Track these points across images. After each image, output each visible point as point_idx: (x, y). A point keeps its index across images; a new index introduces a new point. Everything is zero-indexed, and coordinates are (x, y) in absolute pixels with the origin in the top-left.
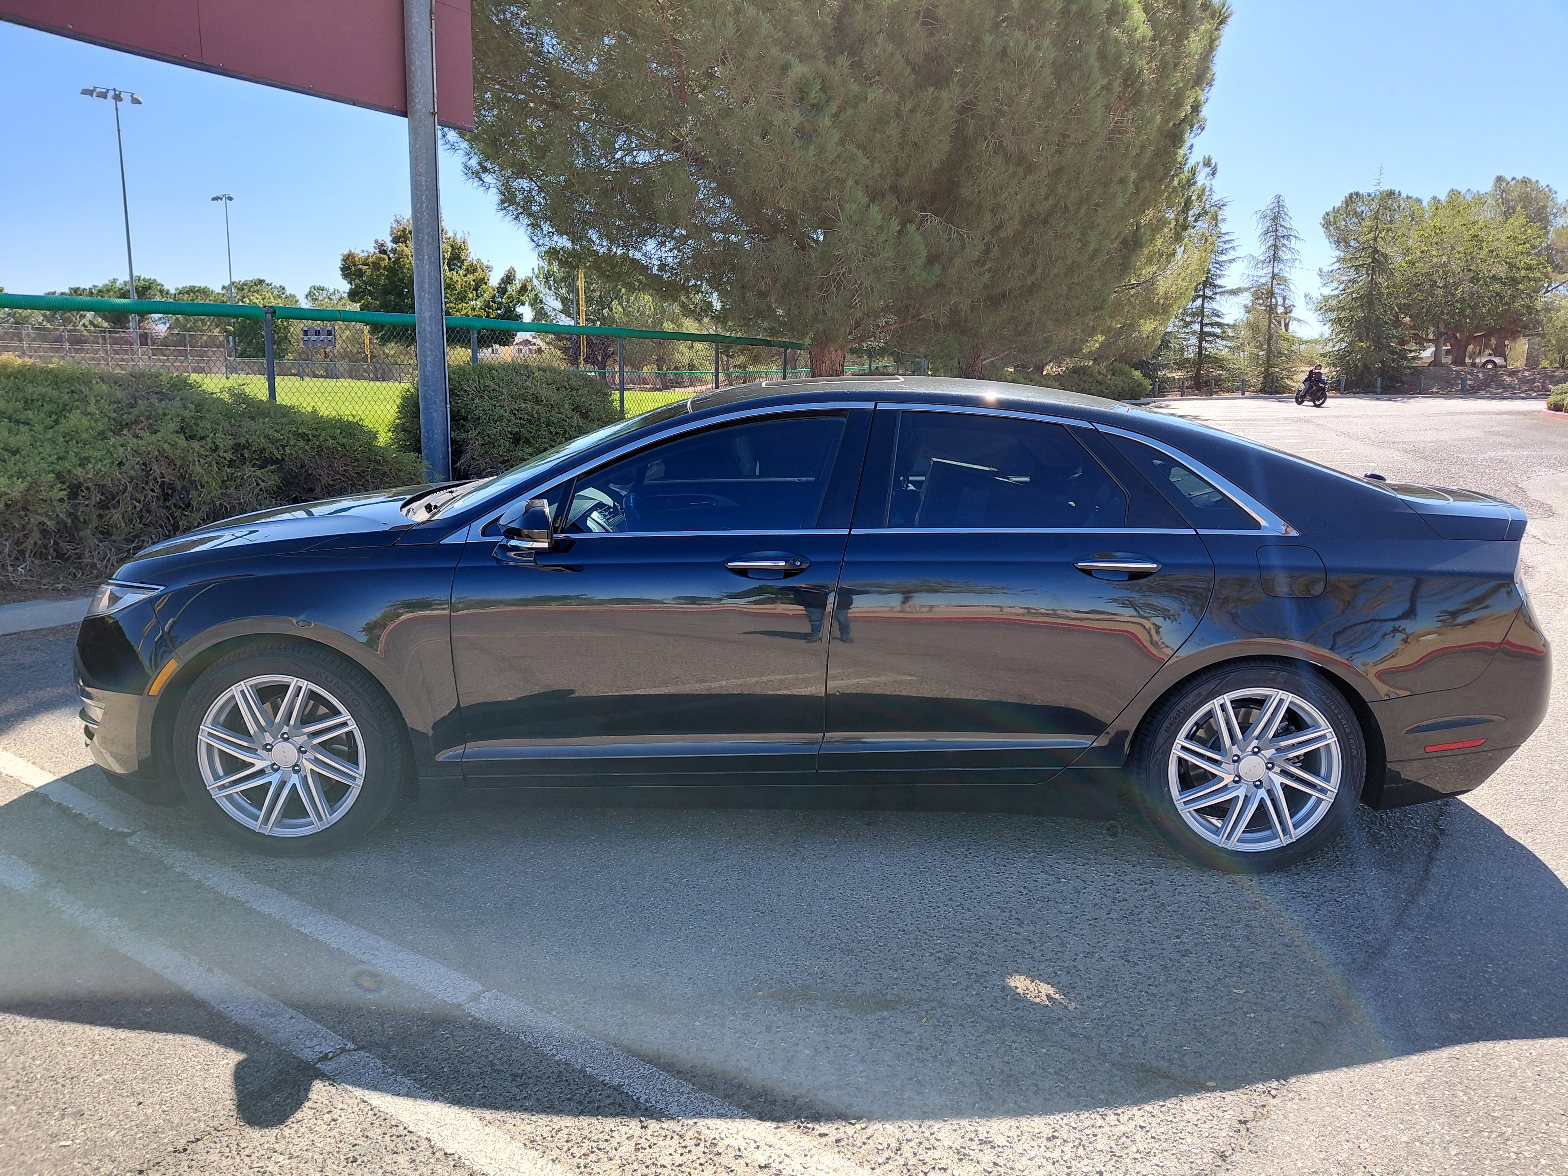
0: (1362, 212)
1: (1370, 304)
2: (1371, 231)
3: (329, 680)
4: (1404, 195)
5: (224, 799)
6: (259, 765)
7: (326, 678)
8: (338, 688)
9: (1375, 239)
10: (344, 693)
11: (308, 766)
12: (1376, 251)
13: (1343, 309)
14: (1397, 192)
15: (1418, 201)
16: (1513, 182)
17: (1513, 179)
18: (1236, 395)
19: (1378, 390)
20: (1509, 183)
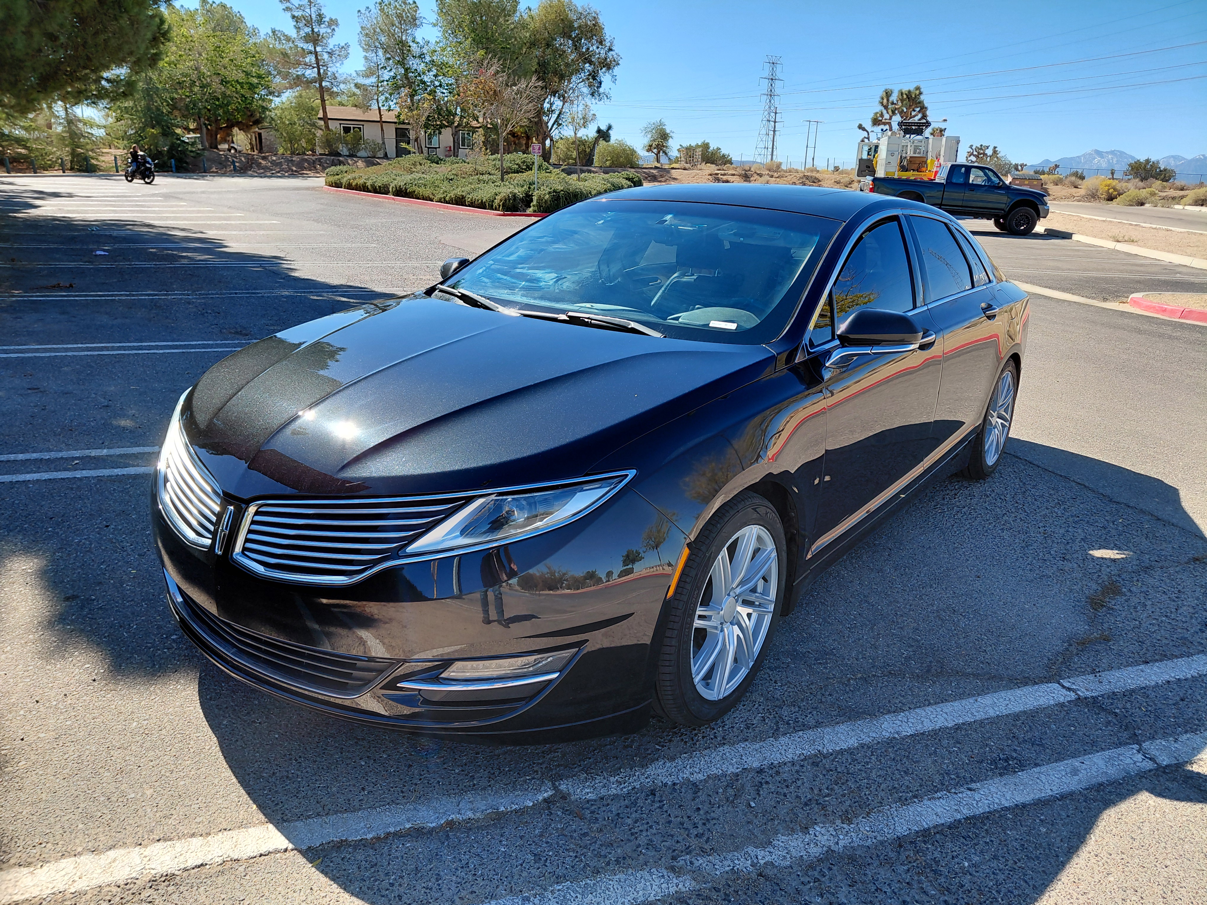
16: (214, 5)
17: (214, 2)
18: (55, 173)
19: (174, 169)
20: (211, 5)
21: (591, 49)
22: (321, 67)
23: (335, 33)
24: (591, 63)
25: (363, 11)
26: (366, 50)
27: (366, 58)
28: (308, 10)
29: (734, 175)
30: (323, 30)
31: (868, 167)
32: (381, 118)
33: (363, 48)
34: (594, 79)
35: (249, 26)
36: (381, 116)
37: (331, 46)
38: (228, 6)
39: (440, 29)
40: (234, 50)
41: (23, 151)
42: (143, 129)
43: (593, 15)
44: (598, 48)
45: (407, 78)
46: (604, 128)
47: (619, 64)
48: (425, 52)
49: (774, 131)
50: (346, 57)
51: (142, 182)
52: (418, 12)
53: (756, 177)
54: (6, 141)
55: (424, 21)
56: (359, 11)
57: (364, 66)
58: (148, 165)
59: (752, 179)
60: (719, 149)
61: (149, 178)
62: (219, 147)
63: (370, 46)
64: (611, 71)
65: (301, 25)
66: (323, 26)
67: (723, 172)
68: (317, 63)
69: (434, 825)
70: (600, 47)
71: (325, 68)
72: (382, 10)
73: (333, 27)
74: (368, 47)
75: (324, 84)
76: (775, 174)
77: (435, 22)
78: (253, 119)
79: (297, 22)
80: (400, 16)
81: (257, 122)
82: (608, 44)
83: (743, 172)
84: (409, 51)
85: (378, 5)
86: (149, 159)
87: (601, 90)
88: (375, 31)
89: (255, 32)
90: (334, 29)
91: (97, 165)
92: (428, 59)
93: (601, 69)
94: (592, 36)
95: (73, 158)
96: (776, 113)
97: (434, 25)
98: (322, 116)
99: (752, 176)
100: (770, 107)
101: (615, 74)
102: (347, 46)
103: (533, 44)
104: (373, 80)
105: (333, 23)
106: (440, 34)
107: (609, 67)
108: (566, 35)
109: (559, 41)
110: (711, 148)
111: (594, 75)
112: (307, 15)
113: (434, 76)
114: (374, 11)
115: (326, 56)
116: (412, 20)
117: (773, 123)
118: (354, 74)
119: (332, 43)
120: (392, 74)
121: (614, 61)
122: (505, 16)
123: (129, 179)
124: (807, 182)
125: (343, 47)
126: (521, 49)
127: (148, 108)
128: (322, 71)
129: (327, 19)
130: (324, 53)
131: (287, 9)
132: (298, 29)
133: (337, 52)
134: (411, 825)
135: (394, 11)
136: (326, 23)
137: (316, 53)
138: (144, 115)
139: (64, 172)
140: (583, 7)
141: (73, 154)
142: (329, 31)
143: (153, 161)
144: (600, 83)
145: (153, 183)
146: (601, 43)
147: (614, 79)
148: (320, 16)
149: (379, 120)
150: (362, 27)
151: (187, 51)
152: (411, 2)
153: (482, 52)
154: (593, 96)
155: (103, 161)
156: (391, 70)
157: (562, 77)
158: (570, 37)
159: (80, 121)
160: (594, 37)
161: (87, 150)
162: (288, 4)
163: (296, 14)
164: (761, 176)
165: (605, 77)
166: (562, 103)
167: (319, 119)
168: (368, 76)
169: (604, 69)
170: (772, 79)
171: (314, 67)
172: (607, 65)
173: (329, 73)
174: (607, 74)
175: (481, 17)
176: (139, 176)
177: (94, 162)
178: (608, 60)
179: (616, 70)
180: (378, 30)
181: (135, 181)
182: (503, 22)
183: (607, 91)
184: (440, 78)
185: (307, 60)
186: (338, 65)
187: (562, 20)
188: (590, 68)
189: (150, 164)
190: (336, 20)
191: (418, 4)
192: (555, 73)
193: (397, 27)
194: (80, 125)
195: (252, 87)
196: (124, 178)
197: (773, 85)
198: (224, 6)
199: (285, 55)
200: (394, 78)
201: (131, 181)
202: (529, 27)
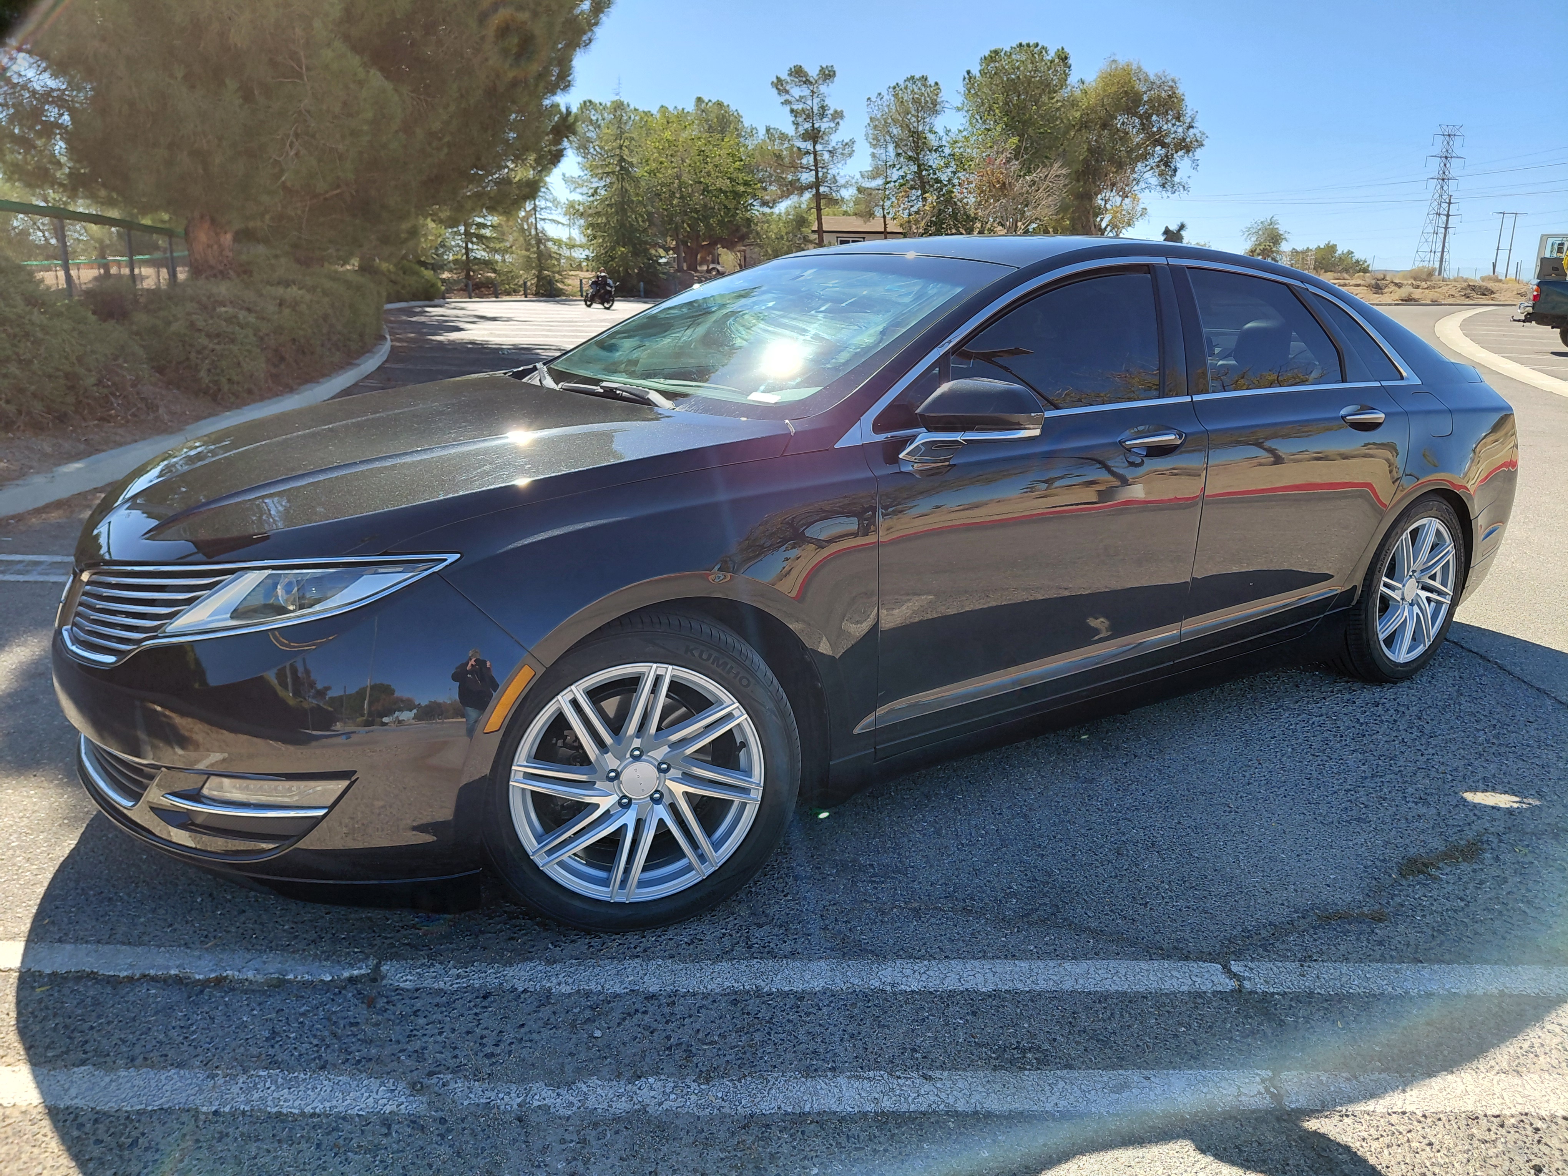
0: (597, 120)
1: (624, 211)
2: (616, 139)
3: (704, 656)
4: (632, 107)
5: (556, 866)
6: (606, 803)
7: (700, 656)
8: (718, 666)
9: (621, 147)
10: (728, 672)
11: (679, 789)
12: (622, 160)
13: (598, 214)
14: (625, 103)
15: (648, 114)
16: (710, 104)
17: (710, 101)
18: (518, 298)
19: (642, 294)
20: (707, 104)
21: (1165, 127)
22: (820, 169)
23: (840, 128)
24: (1164, 145)
25: (873, 99)
26: (874, 146)
27: (873, 155)
28: (809, 102)
29: (1359, 285)
30: (824, 125)
31: (1555, 269)
32: (885, 228)
33: (870, 143)
34: (1167, 165)
35: (746, 126)
36: (885, 225)
37: (833, 144)
38: (725, 104)
39: (966, 114)
40: (720, 154)
41: (493, 275)
42: (613, 248)
43: (1171, 83)
44: (1174, 125)
45: (921, 177)
46: (1173, 227)
47: (1203, 145)
48: (944, 143)
49: (1446, 228)
50: (850, 155)
51: (601, 306)
52: (940, 95)
53: (1392, 288)
54: (477, 264)
55: (947, 105)
56: (869, 99)
57: (871, 165)
58: (608, 288)
59: (1385, 290)
60: (1350, 253)
61: (608, 303)
62: (699, 268)
63: (878, 141)
64: (1191, 154)
65: (800, 120)
66: (825, 120)
67: (1342, 282)
68: (816, 165)
69: (201, 977)
70: (1177, 123)
71: (825, 170)
72: (896, 96)
73: (837, 121)
74: (876, 142)
75: (822, 189)
76: (1424, 285)
77: (960, 105)
78: (738, 235)
79: (796, 117)
80: (916, 101)
81: (742, 238)
82: (1188, 120)
83: (1373, 282)
84: (924, 143)
85: (891, 90)
86: (610, 281)
87: (1176, 179)
88: (885, 122)
89: (753, 132)
90: (838, 123)
91: (562, 289)
92: (947, 151)
93: (1177, 152)
94: (1167, 112)
95: (538, 281)
96: (1450, 203)
97: (958, 109)
98: (816, 229)
99: (1386, 286)
100: (1441, 196)
101: (1196, 158)
102: (853, 142)
103: (1084, 125)
104: (879, 182)
105: (838, 115)
106: (964, 121)
107: (1188, 149)
108: (1131, 111)
109: (1120, 120)
110: (1339, 252)
111: (1166, 161)
112: (809, 108)
113: (952, 172)
114: (886, 97)
115: (826, 156)
116: (931, 106)
117: (1445, 218)
118: (858, 176)
119: (835, 140)
120: (901, 173)
121: (1197, 141)
122: (1049, 93)
123: (589, 303)
124: (1473, 294)
125: (847, 144)
126: (1067, 132)
127: (622, 224)
128: (820, 174)
129: (831, 111)
130: (825, 153)
131: (787, 102)
132: (797, 124)
133: (840, 151)
134: (177, 972)
135: (911, 97)
136: (830, 116)
137: (815, 153)
138: (616, 232)
139: (526, 297)
140: (1156, 75)
141: (540, 277)
142: (833, 125)
143: (615, 283)
144: (1175, 170)
145: (612, 308)
146: (1178, 119)
147: (1195, 165)
148: (823, 108)
149: (883, 230)
150: (871, 118)
151: (669, 157)
152: (933, 84)
153: (1015, 140)
154: (1164, 187)
155: (569, 285)
156: (901, 168)
157: (1120, 166)
158: (1135, 114)
159: (549, 240)
160: (1170, 112)
161: (554, 272)
162: (787, 97)
163: (795, 107)
164: (1400, 287)
165: (1182, 163)
166: (1120, 199)
167: (813, 231)
168: (874, 178)
169: (1180, 153)
170: (1446, 157)
171: (811, 170)
172: (1185, 146)
173: (829, 176)
174: (1186, 158)
175: (1019, 96)
176: (598, 301)
177: (559, 285)
178: (1188, 140)
179: (1199, 153)
180: (890, 121)
181: (595, 305)
182: (1047, 101)
183: (1184, 181)
184: (960, 175)
185: (804, 161)
186: (840, 165)
187: (1126, 92)
188: (1161, 152)
189: (611, 287)
190: (842, 112)
191: (941, 86)
192: (1111, 160)
193: (913, 115)
194: (550, 244)
195: (737, 195)
196: (583, 303)
197: (1448, 165)
198: (720, 104)
199: (779, 157)
200: (903, 177)
201: (589, 306)
202: (1080, 104)
